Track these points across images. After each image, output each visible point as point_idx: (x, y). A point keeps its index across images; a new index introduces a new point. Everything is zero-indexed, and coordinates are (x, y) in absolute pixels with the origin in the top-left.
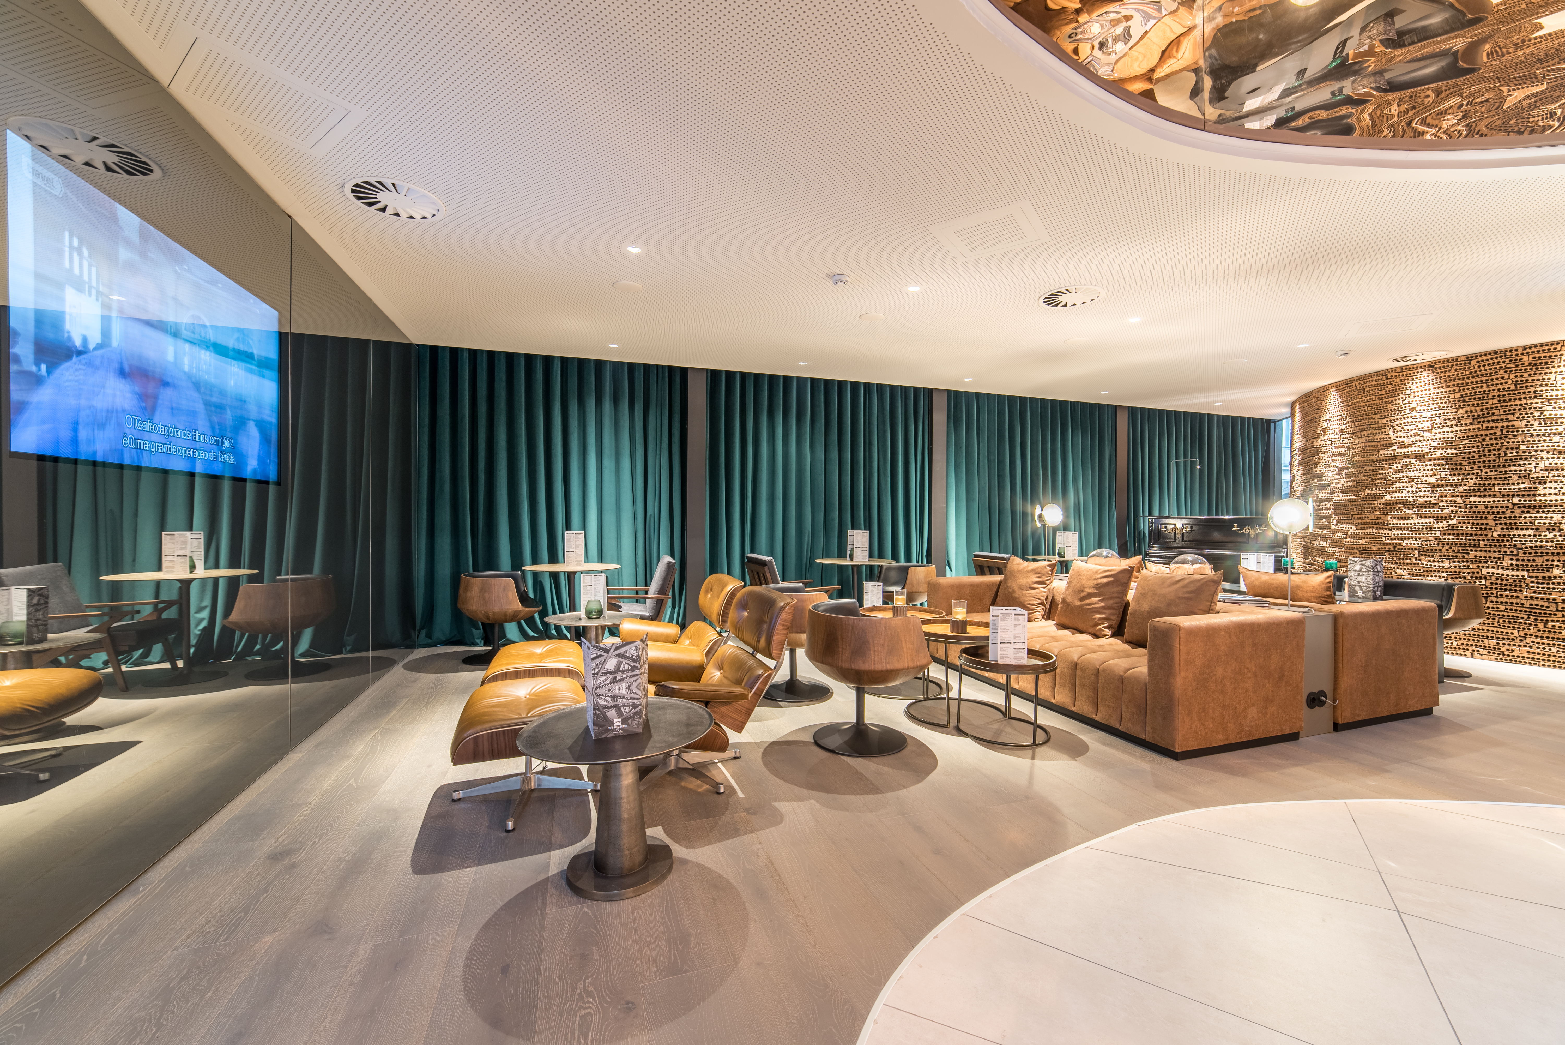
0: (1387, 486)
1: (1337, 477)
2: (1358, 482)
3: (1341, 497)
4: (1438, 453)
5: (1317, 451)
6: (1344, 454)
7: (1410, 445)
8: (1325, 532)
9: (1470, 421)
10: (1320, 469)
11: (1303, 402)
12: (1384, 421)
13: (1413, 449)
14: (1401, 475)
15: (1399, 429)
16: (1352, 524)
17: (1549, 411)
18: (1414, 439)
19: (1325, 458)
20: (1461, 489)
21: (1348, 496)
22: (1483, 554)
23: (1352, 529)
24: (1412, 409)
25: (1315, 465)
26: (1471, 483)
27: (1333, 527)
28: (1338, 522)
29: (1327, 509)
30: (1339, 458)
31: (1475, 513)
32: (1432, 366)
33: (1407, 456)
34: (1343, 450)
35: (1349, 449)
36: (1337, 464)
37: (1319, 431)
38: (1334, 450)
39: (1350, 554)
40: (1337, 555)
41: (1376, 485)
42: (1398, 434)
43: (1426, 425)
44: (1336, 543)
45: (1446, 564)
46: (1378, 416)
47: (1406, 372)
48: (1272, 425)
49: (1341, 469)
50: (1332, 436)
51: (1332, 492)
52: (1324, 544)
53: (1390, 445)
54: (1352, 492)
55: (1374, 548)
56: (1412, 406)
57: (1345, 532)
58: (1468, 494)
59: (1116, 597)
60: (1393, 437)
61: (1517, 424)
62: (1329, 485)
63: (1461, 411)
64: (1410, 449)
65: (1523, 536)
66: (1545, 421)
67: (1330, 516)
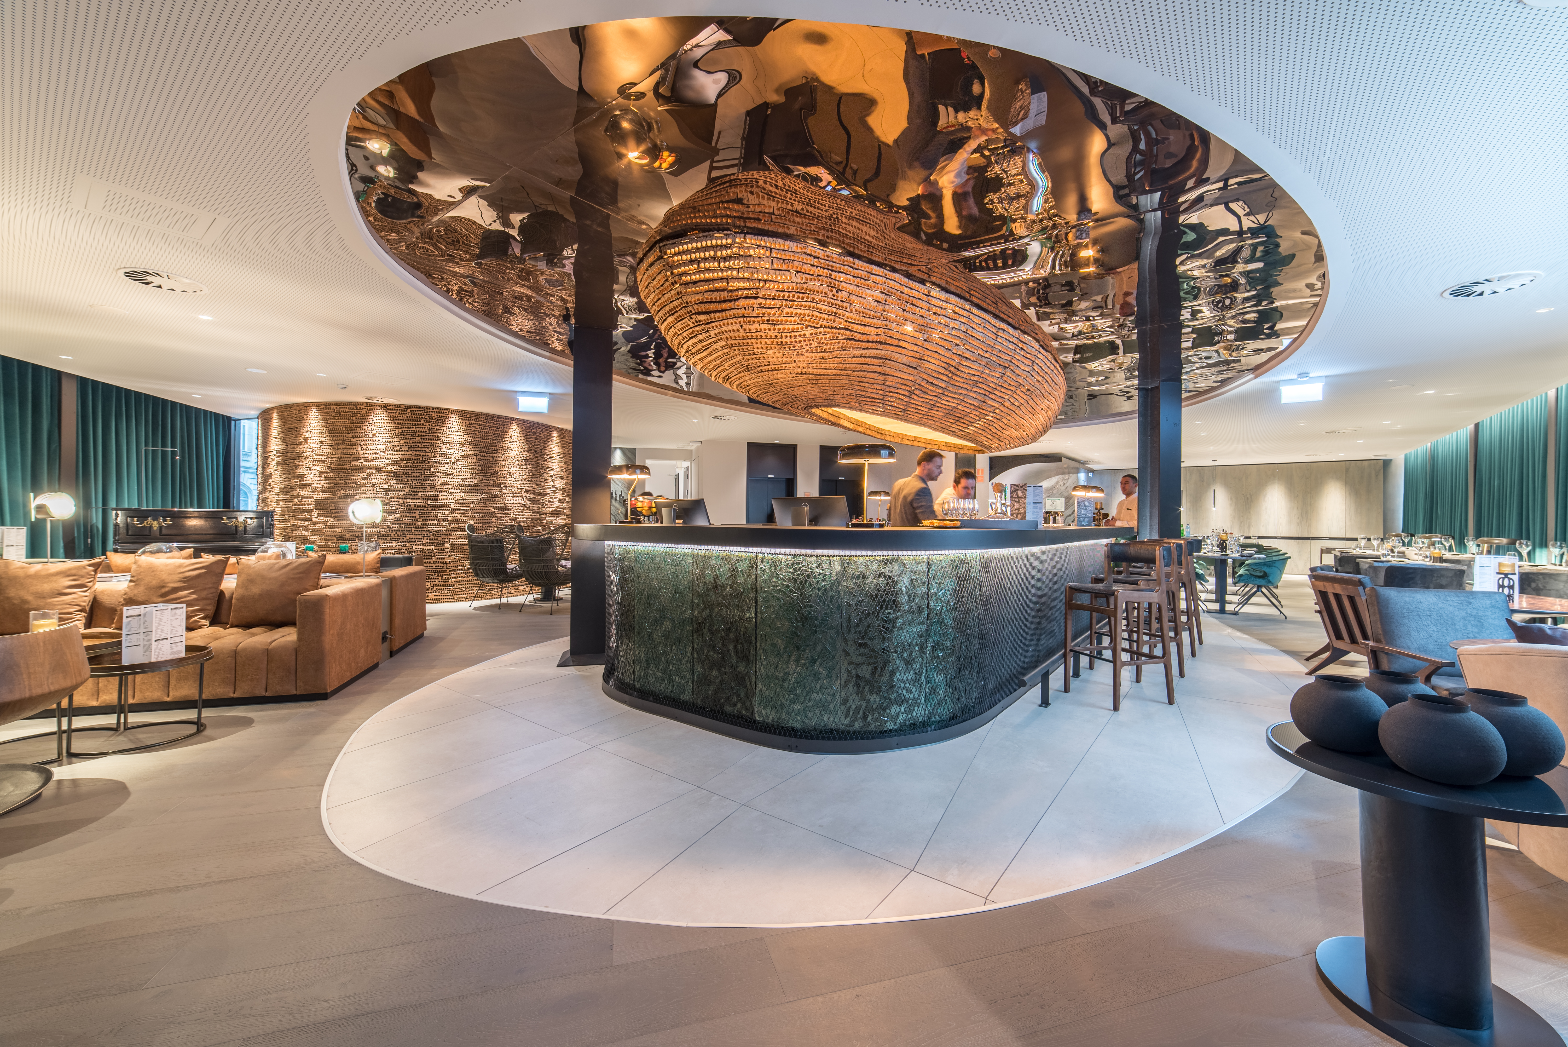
0: (356, 489)
1: (318, 479)
2: (335, 484)
3: (321, 495)
4: (389, 468)
5: (299, 456)
6: (323, 461)
7: (372, 460)
8: (307, 523)
9: (406, 449)
10: (302, 471)
11: (283, 411)
12: (355, 440)
13: (373, 463)
14: (366, 481)
15: (365, 447)
16: (331, 517)
17: (444, 450)
18: (375, 456)
19: (307, 463)
20: (402, 493)
21: (327, 495)
22: (413, 536)
23: (330, 521)
24: (374, 435)
25: (297, 467)
26: (407, 490)
27: (314, 519)
28: (319, 515)
29: (308, 504)
30: (320, 464)
31: (410, 510)
32: (385, 407)
33: (370, 468)
34: (323, 458)
35: (328, 458)
36: (318, 468)
37: (301, 439)
38: (315, 457)
39: (329, 540)
40: (318, 542)
41: (349, 488)
42: (365, 451)
43: (382, 447)
44: (317, 532)
45: (394, 544)
46: (350, 436)
47: (370, 407)
48: (233, 423)
49: (321, 473)
50: (313, 445)
51: (313, 491)
52: (306, 533)
53: (358, 459)
54: (330, 491)
55: (348, 535)
56: (374, 432)
57: (325, 523)
58: (405, 497)
59: (210, 588)
60: (361, 453)
61: (429, 454)
62: (310, 485)
63: (402, 442)
64: (372, 463)
65: (432, 525)
66: (443, 455)
67: (311, 511)
